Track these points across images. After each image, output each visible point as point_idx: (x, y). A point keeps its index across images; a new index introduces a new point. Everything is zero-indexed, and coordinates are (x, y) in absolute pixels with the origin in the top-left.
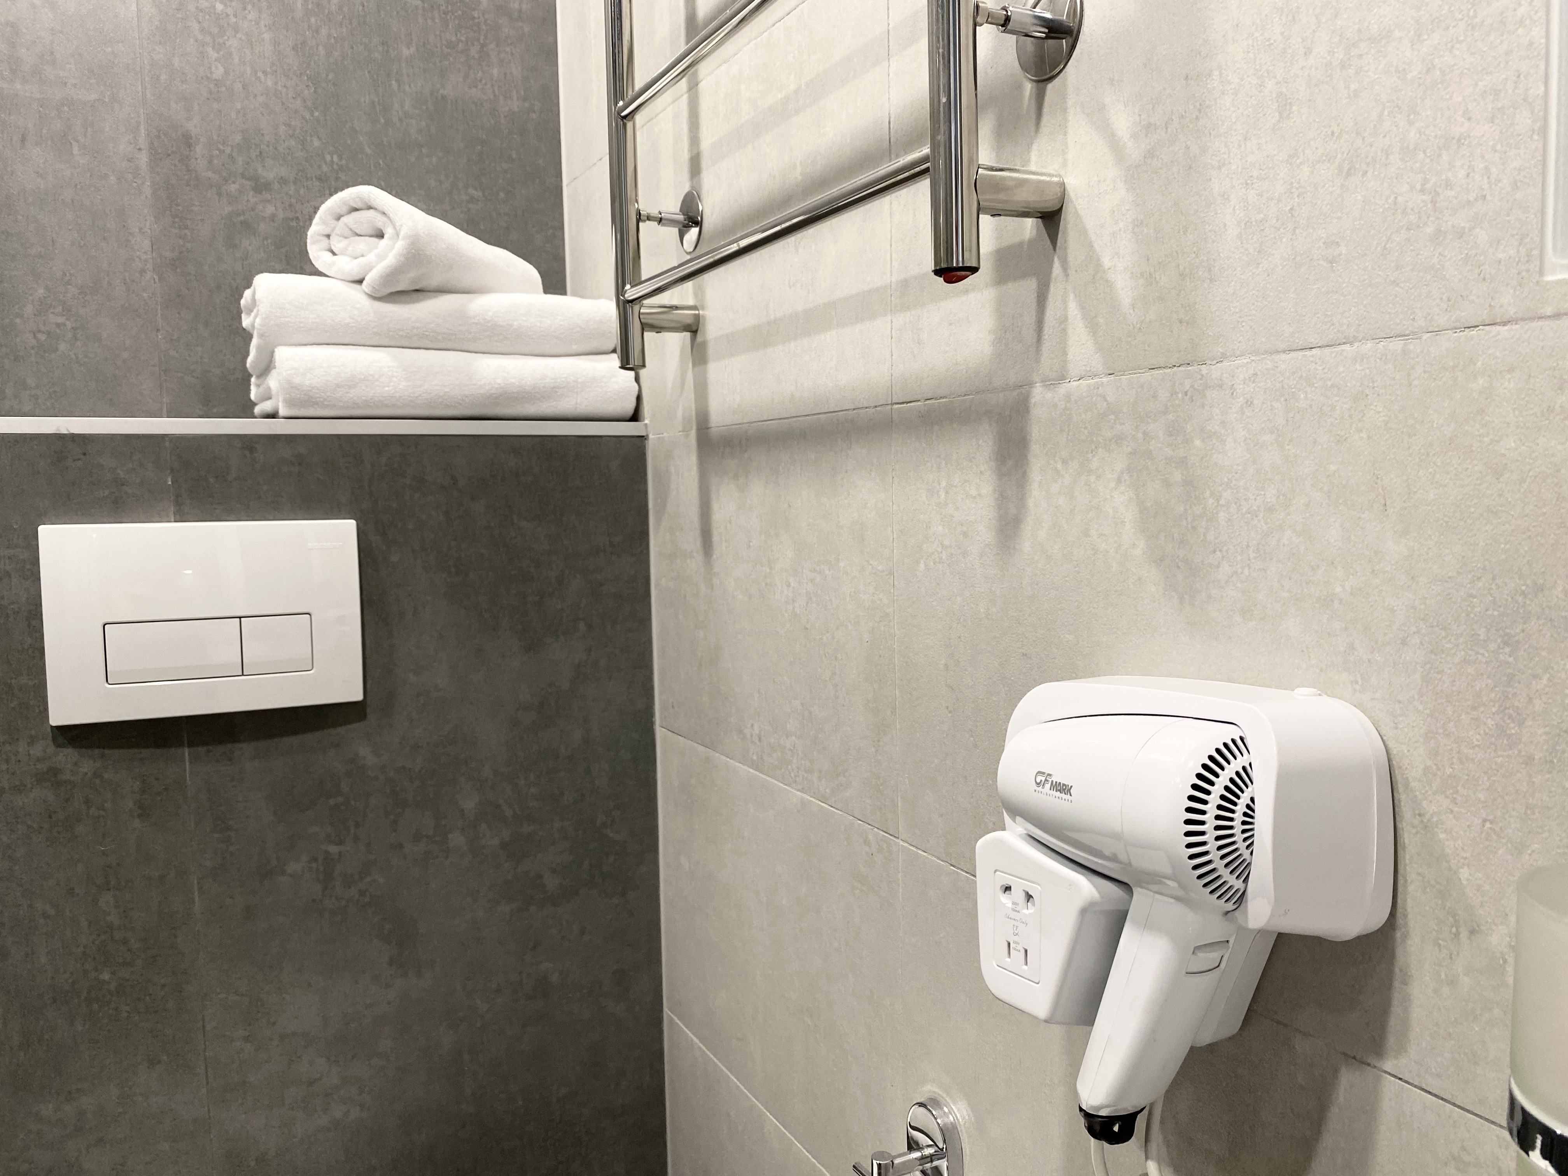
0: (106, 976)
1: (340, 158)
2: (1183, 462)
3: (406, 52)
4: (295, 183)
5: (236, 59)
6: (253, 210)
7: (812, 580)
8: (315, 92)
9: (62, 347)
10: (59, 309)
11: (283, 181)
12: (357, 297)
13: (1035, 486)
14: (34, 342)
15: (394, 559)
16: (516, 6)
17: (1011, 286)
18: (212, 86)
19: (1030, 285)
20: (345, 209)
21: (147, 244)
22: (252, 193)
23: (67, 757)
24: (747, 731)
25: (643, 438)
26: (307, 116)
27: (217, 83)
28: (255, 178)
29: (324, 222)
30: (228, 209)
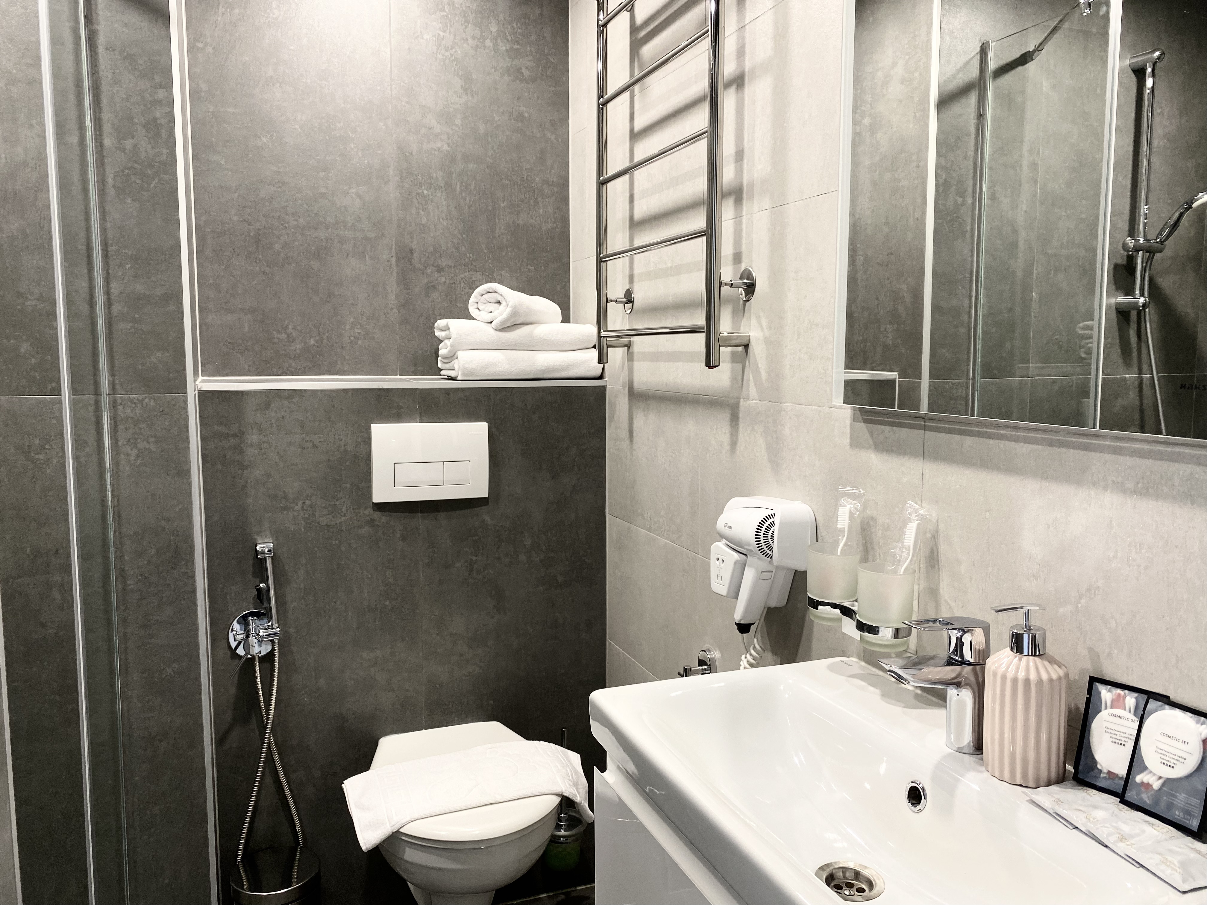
0: (387, 603)
1: (473, 255)
2: (776, 432)
3: (502, 205)
4: (454, 267)
5: (432, 214)
6: (437, 280)
7: (672, 456)
8: (464, 226)
9: (360, 342)
10: (359, 326)
11: (449, 267)
12: (489, 329)
13: (741, 432)
14: (348, 341)
15: (502, 438)
16: (552, 179)
17: (735, 364)
18: (421, 227)
19: (740, 366)
20: (485, 292)
21: (393, 297)
22: (436, 273)
23: (377, 515)
24: (645, 515)
25: (605, 387)
26: (460, 236)
27: (424, 225)
28: (438, 266)
29: (476, 297)
30: (426, 280)
